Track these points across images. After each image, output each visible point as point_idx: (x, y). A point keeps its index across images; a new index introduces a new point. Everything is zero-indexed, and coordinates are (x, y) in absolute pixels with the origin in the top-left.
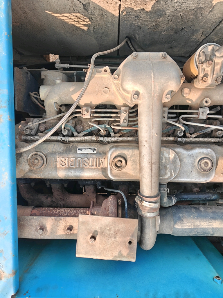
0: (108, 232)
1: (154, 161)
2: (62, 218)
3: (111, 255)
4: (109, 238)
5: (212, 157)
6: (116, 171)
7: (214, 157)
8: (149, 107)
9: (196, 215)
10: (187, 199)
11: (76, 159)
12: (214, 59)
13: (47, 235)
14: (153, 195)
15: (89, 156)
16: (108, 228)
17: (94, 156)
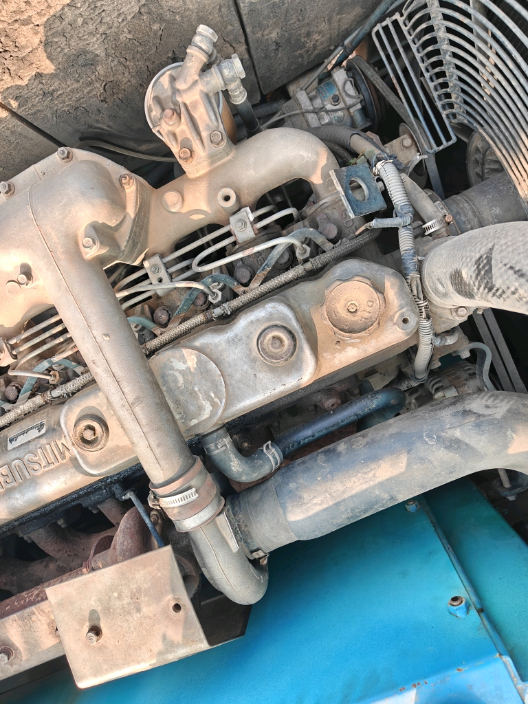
0: (118, 604)
1: (131, 398)
2: (33, 608)
3: (149, 654)
4: (127, 618)
5: (284, 318)
6: (93, 454)
7: (287, 316)
8: (60, 287)
9: (328, 470)
10: (313, 436)
11: (9, 465)
12: (179, 99)
13: (24, 659)
14: (170, 475)
15: (31, 446)
16: (116, 595)
17: (43, 441)
